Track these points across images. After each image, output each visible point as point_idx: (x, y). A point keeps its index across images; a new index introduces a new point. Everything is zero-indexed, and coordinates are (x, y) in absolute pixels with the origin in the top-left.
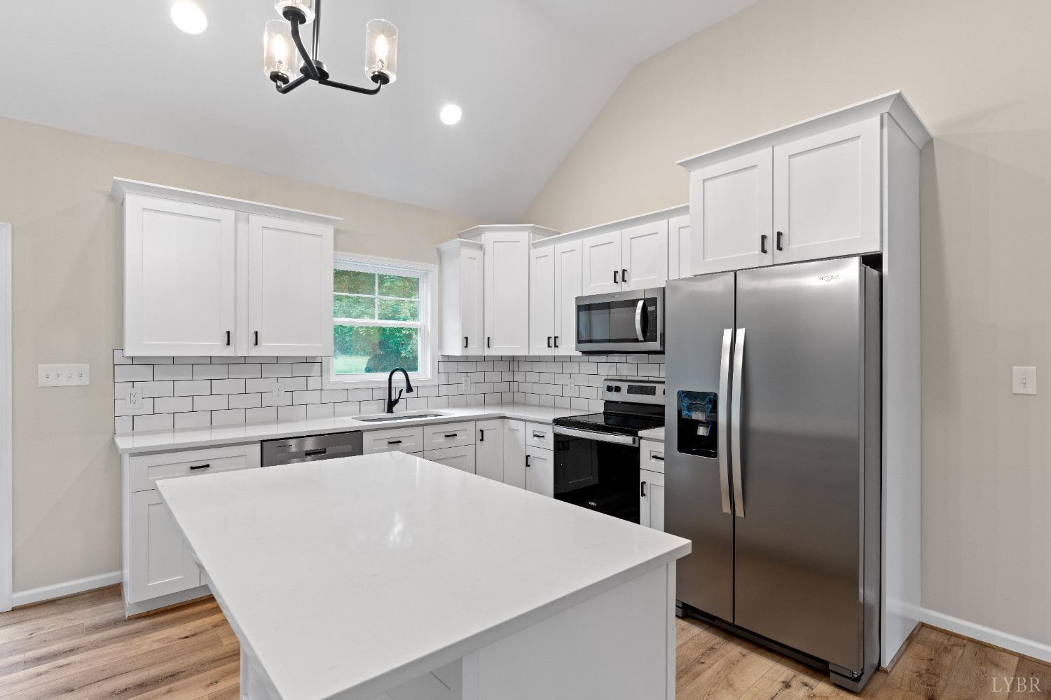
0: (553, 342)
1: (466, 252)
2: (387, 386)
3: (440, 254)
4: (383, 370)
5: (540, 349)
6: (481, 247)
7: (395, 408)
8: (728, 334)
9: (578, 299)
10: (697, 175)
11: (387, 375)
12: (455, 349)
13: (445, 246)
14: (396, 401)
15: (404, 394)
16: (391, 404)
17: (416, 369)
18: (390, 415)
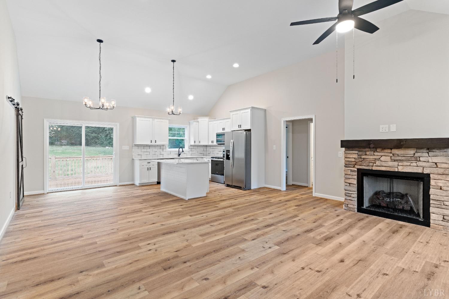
0: (212, 142)
1: (195, 123)
2: (178, 151)
3: (189, 123)
4: (178, 148)
5: (210, 144)
6: (198, 122)
7: (180, 156)
8: (231, 140)
9: (216, 133)
10: (232, 114)
11: (178, 149)
12: (193, 143)
13: (190, 121)
14: (180, 154)
15: (182, 153)
16: (179, 155)
17: (184, 148)
18: (179, 157)
